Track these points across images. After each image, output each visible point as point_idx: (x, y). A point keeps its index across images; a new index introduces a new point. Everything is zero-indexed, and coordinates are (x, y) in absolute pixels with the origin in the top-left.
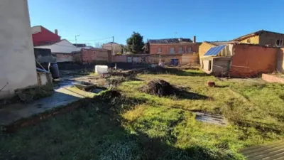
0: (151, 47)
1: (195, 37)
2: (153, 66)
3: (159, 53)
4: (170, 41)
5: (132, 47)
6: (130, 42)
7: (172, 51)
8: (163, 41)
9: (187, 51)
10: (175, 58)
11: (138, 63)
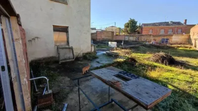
0: (144, 29)
1: (186, 20)
2: (147, 43)
3: (150, 33)
4: (160, 24)
5: (128, 29)
6: (127, 26)
7: (162, 32)
8: (154, 24)
9: (177, 32)
10: (165, 38)
11: (133, 41)
